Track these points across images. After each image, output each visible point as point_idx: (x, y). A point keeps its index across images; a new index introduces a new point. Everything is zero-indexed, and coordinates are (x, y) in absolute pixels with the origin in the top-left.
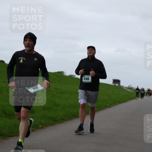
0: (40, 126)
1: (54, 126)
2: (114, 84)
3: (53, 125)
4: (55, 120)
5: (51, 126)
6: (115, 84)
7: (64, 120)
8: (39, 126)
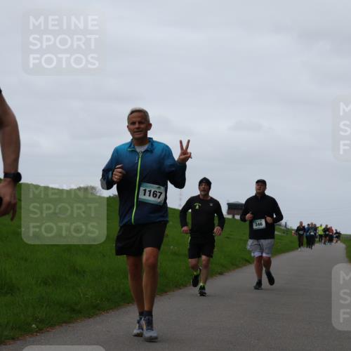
0: (34, 326)
1: (71, 325)
2: (230, 217)
3: (70, 323)
4: (73, 310)
5: (64, 324)
6: (234, 217)
7: (99, 310)
8: (30, 325)
